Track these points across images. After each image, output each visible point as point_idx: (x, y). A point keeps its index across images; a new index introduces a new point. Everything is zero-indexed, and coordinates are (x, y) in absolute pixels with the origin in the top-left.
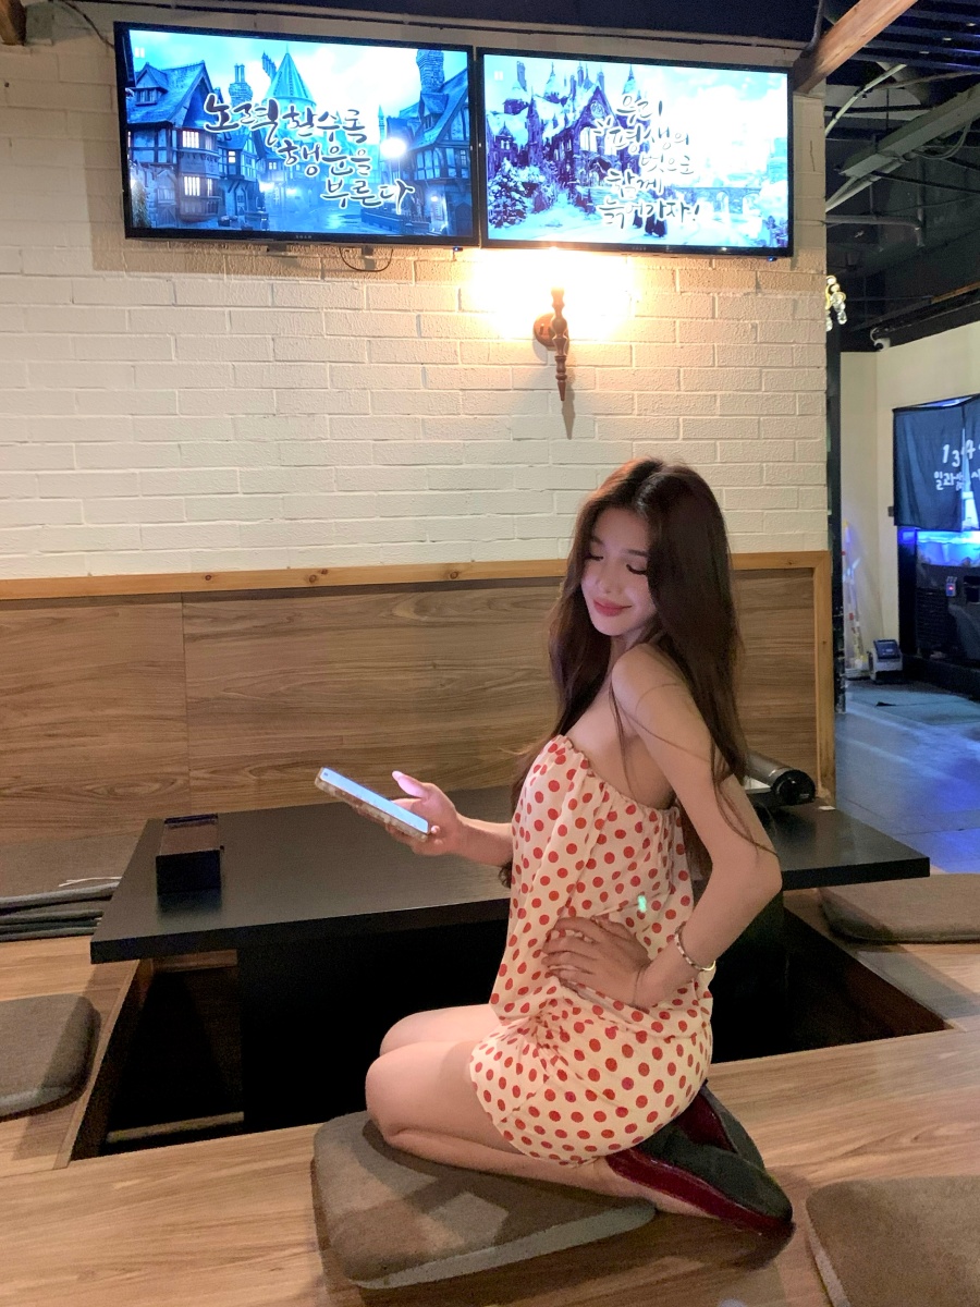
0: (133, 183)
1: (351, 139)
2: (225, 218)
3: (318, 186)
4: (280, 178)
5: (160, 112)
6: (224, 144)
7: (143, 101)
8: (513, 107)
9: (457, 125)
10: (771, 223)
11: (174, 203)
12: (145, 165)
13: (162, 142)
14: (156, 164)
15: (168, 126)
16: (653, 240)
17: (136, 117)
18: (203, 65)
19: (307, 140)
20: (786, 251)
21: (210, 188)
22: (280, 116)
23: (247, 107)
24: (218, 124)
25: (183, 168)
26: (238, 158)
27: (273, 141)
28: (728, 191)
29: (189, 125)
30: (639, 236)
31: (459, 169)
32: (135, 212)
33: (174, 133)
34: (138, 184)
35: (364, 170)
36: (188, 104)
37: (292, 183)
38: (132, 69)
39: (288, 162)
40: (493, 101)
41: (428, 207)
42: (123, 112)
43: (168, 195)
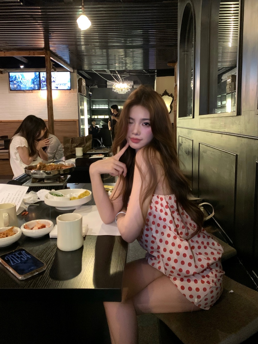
0: (10, 86)
2: (18, 89)
3: (26, 85)
4: (22, 85)
5: (12, 80)
6: (18, 82)
8: (43, 77)
10: (68, 87)
13: (13, 82)
14: (12, 84)
18: (16, 75)
20: (70, 89)
21: (17, 86)
23: (20, 79)
24: (17, 80)
27: (21, 82)
28: (64, 84)
29: (15, 81)
30: (56, 89)
31: (38, 83)
32: (11, 88)
36: (15, 79)
37: (24, 85)
38: (10, 76)
39: (23, 83)
40: (41, 77)
41: (36, 87)
42: (9, 80)
43: (13, 87)
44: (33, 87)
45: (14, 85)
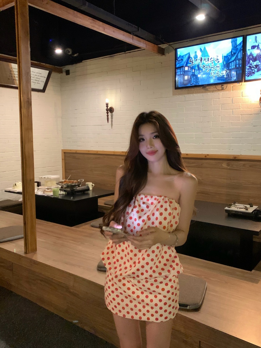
0: (176, 79)
1: (216, 62)
2: (191, 83)
3: (209, 74)
4: (202, 73)
5: (181, 65)
6: (192, 68)
7: (179, 62)
8: (254, 47)
9: (239, 54)
11: (183, 82)
12: (179, 75)
13: (182, 70)
15: (183, 67)
17: (178, 66)
18: (189, 53)
19: (207, 64)
21: (189, 78)
22: (203, 60)
23: (196, 60)
24: (191, 64)
25: (185, 74)
26: (194, 71)
27: (201, 66)
29: (186, 66)
31: (239, 65)
32: (177, 84)
33: (184, 68)
34: (177, 79)
35: (218, 69)
36: (186, 62)
37: (204, 74)
38: (177, 57)
39: (204, 70)
40: (249, 47)
41: (232, 75)
42: (176, 65)
43: (182, 80)
44: (225, 77)
45: (184, 75)
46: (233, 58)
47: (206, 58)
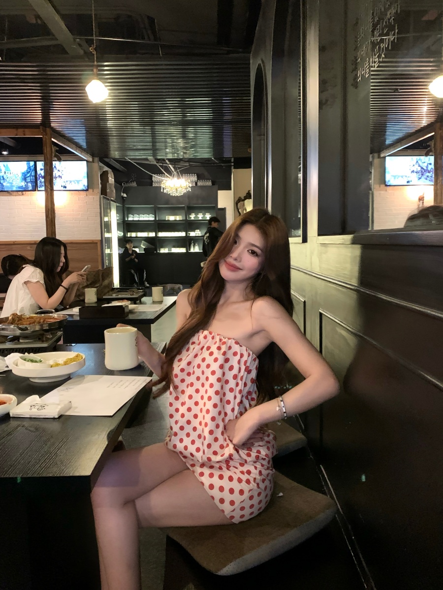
3: (12, 183)
8: (41, 169)
9: (32, 173)
10: (84, 186)
16: (65, 189)
20: (86, 190)
27: (5, 177)
28: (77, 181)
30: (63, 189)
31: (33, 180)
37: (8, 183)
40: (38, 169)
46: (29, 175)
47: (9, 172)
